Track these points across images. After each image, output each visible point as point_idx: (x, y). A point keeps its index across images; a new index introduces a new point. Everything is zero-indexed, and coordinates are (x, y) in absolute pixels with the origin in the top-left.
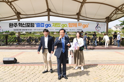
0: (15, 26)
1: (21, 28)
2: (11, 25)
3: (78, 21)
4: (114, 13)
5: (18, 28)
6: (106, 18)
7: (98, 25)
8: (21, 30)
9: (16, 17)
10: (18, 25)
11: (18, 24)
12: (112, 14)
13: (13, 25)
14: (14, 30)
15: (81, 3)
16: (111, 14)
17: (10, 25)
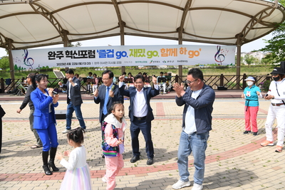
0: (60, 58)
1: (70, 60)
2: (52, 55)
3: (180, 43)
4: (249, 26)
5: (65, 60)
6: (237, 36)
7: (219, 51)
8: (70, 64)
9: (60, 39)
10: (65, 55)
11: (64, 53)
12: (247, 29)
13: (55, 54)
14: (58, 64)
15: (182, 9)
16: (244, 29)
17: (50, 56)
